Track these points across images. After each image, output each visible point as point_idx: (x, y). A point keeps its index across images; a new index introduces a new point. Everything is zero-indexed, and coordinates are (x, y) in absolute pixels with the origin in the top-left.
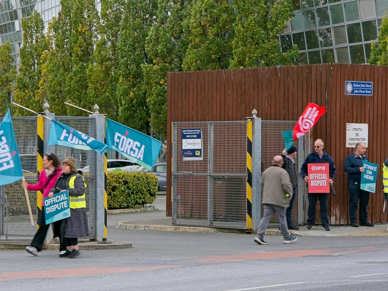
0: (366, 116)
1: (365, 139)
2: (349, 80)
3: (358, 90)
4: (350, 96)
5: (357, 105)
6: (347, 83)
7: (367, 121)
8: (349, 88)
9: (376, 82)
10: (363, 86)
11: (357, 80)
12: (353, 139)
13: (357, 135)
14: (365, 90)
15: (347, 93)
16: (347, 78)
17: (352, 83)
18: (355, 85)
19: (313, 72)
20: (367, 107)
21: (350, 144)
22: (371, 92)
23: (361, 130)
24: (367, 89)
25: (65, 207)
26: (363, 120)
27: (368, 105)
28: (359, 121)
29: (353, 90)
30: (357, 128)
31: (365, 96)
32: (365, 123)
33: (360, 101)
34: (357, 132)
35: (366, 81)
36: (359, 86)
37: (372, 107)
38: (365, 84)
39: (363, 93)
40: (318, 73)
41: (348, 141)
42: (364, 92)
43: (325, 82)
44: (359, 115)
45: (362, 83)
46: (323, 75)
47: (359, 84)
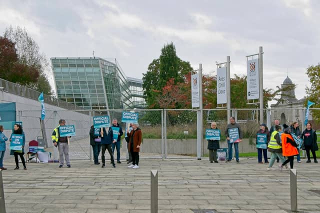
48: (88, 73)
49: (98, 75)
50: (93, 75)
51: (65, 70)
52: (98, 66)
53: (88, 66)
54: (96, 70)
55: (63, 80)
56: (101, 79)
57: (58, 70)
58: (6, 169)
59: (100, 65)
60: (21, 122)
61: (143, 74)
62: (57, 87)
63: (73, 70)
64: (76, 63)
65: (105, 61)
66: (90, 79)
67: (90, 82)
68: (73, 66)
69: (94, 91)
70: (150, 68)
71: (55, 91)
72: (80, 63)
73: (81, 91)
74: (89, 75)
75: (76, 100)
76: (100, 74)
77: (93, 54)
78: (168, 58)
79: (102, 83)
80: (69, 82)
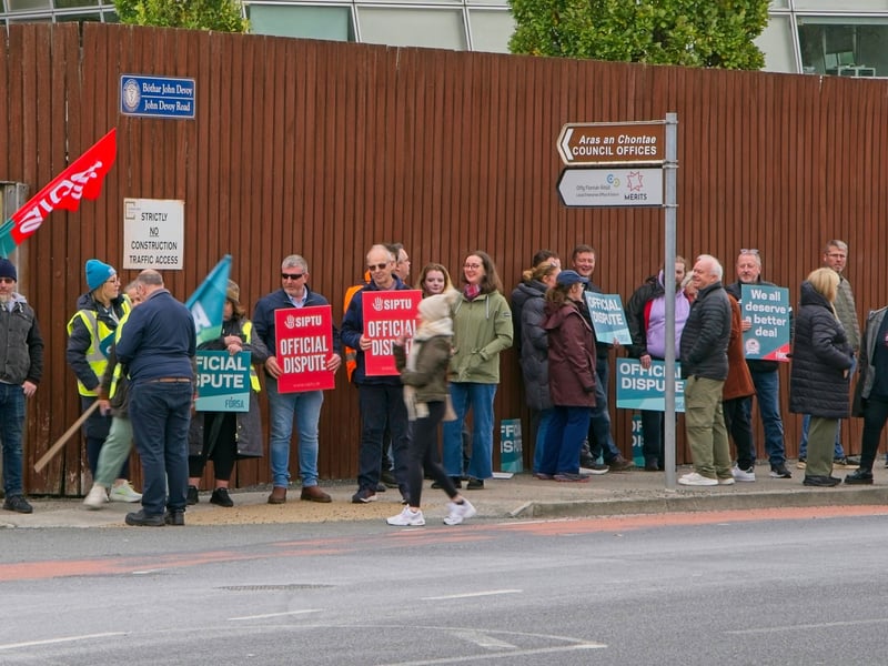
0: (179, 179)
1: (175, 246)
2: (129, 71)
3: (156, 101)
4: (135, 118)
5: (153, 146)
6: (125, 80)
7: (180, 191)
8: (131, 95)
9: (205, 79)
10: (170, 90)
11: (153, 74)
12: (142, 245)
13: (154, 232)
14: (173, 102)
15: (125, 110)
16: (124, 67)
17: (140, 82)
18: (146, 88)
19: (25, 45)
20: (181, 153)
21: (134, 258)
22: (192, 105)
23: (164, 217)
24: (181, 99)
25: (236, 386)
26: (169, 190)
27: (183, 145)
28: (158, 190)
29: (142, 101)
30: (153, 212)
31: (175, 120)
32: (175, 198)
33: (161, 135)
34: (153, 224)
35: (176, 75)
36: (158, 90)
37: (193, 151)
38: (173, 84)
39: (168, 112)
40: (41, 49)
41: (128, 251)
42: (173, 106)
43: (62, 77)
44: (158, 175)
45: (166, 82)
46: (55, 60)
47: (158, 83)
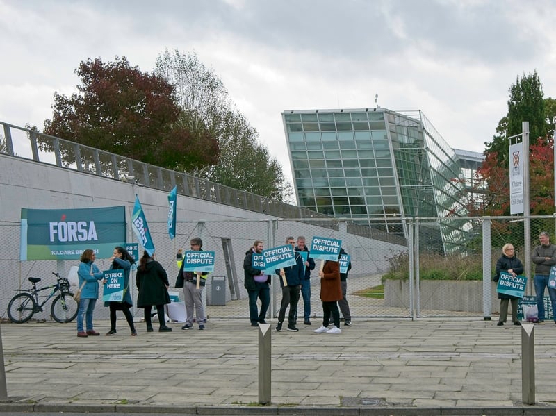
48: (359, 143)
49: (382, 147)
50: (373, 147)
51: (313, 137)
52: (382, 127)
53: (362, 127)
54: (378, 135)
55: (307, 159)
56: (389, 155)
57: (298, 137)
58: (98, 334)
59: (387, 124)
60: (137, 245)
61: (486, 143)
62: (297, 174)
63: (330, 136)
64: (335, 121)
65: (399, 116)
66: (366, 157)
67: (364, 163)
68: (329, 127)
69: (374, 181)
70: (499, 129)
71: (292, 184)
72: (344, 121)
73: (347, 181)
74: (363, 147)
75: (337, 200)
76: (386, 143)
77: (376, 101)
78: (524, 107)
79: (390, 165)
80: (322, 164)
